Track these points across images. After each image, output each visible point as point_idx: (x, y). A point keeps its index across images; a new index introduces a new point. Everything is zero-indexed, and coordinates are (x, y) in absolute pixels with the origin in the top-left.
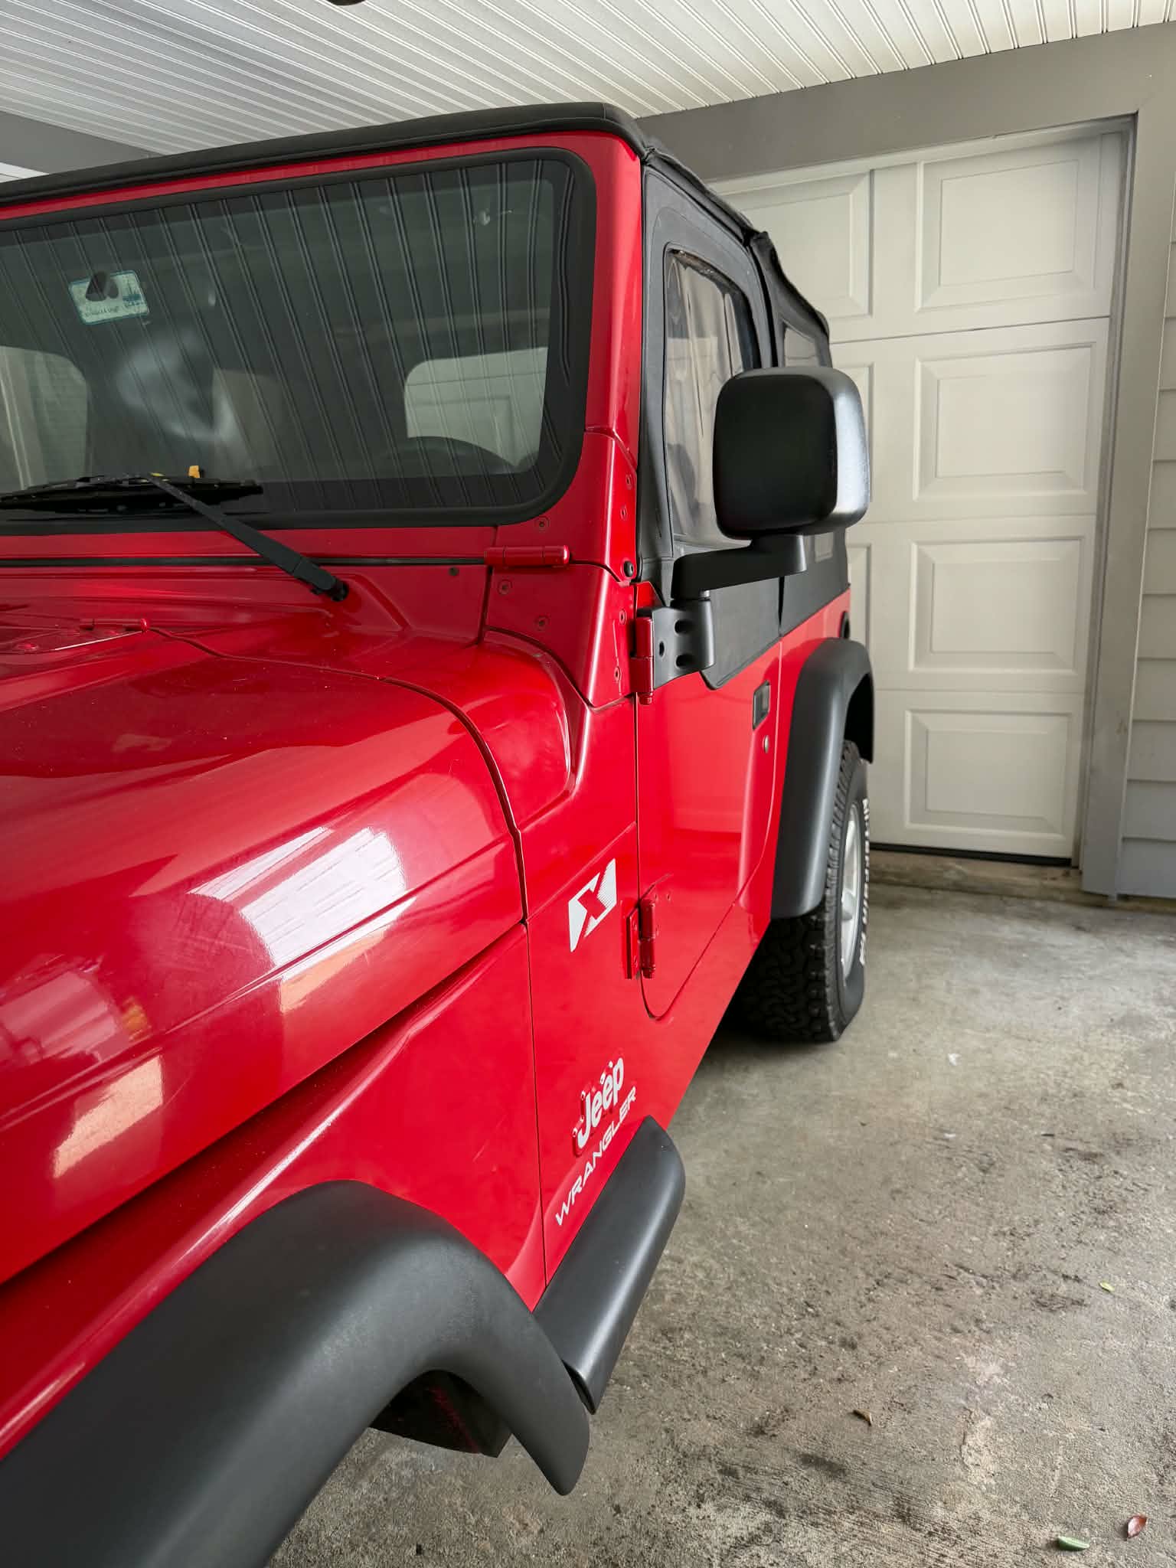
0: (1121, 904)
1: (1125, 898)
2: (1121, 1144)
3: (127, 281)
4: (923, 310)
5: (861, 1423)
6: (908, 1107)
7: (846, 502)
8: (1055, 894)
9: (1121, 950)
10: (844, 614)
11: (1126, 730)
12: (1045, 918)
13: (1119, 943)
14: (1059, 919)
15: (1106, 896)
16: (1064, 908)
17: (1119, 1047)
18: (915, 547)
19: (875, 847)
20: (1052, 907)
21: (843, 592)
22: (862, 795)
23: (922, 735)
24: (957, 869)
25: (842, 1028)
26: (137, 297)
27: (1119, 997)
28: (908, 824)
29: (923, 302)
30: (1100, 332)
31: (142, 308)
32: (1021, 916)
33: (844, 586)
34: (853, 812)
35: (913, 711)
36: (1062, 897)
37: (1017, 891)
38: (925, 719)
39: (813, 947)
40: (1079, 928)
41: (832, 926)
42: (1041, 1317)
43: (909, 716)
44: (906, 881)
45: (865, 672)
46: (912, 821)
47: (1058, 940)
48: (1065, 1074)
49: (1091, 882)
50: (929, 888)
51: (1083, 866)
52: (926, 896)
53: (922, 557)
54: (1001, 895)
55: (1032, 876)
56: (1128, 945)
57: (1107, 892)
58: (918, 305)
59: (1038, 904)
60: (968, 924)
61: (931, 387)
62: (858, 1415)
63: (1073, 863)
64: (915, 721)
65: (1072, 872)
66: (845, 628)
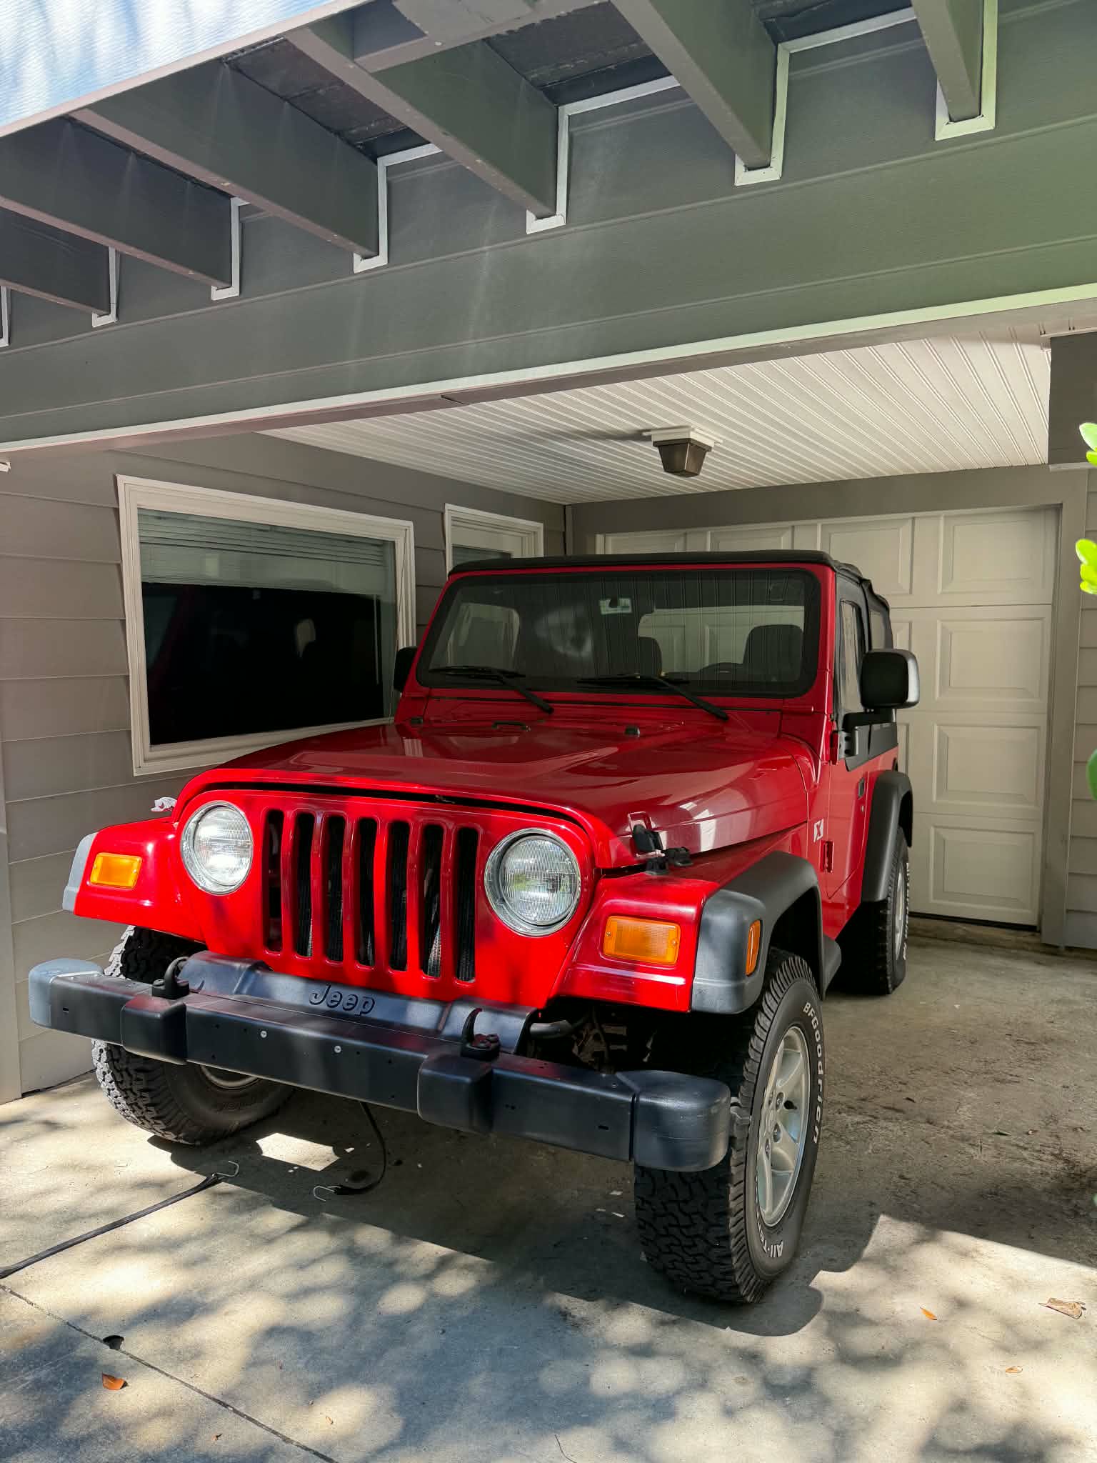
0: (1066, 953)
1: (1070, 949)
2: (1048, 1041)
3: (627, 601)
4: (943, 593)
5: (911, 1102)
6: (930, 1020)
7: (912, 697)
8: (1026, 946)
9: (1064, 974)
10: (895, 760)
11: (1066, 841)
12: (1018, 958)
13: (1064, 972)
14: (1028, 959)
15: (1057, 947)
16: (1033, 954)
17: (1054, 1009)
18: (936, 727)
19: (912, 915)
20: (1023, 953)
21: (894, 747)
22: (905, 860)
23: (941, 842)
24: (961, 929)
25: (895, 987)
26: (628, 607)
27: (1057, 992)
28: (932, 900)
29: (943, 588)
30: (1046, 612)
31: (629, 611)
32: (1001, 956)
33: (895, 744)
34: (901, 870)
35: (936, 827)
36: (1030, 948)
37: (1001, 943)
38: (943, 833)
39: (880, 928)
40: (1039, 963)
41: (891, 934)
42: (998, 1085)
43: (932, 830)
44: (930, 934)
45: (908, 790)
46: (935, 898)
47: (1025, 967)
48: (1021, 1017)
49: (1046, 938)
50: (946, 940)
51: (1044, 931)
52: (942, 943)
53: (941, 734)
54: (991, 945)
55: (1011, 934)
56: (1069, 972)
57: (1058, 944)
58: (940, 591)
59: (1015, 951)
60: (971, 957)
61: (947, 636)
62: (909, 1099)
63: (1038, 929)
64: (936, 834)
65: (1037, 934)
66: (895, 767)
